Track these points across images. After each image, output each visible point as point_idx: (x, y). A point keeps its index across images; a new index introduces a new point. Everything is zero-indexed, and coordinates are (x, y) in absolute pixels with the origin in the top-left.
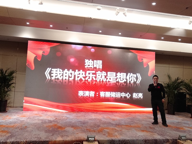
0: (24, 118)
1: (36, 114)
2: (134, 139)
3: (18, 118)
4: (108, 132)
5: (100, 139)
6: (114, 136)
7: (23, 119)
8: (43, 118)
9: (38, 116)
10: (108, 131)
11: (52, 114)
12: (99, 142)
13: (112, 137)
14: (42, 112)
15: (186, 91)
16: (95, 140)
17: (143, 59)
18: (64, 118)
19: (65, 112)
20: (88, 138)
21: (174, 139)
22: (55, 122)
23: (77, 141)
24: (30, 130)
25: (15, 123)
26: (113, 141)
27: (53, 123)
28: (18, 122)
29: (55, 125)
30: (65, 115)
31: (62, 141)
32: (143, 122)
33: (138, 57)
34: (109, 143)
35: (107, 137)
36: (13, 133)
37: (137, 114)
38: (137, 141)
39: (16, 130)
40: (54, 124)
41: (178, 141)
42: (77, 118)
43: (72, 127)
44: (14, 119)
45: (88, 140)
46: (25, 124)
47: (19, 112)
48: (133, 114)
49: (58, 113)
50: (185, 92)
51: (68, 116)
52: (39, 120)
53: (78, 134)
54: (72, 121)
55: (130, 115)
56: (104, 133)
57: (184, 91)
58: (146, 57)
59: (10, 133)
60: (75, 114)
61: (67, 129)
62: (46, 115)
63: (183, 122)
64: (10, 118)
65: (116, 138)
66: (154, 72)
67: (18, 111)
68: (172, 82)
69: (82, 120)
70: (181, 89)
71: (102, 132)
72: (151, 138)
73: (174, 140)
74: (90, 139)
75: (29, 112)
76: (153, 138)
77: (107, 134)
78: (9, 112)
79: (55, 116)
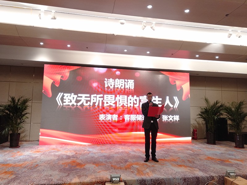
0: (38, 154)
1: (54, 149)
2: (170, 177)
3: (30, 154)
4: (137, 169)
5: (127, 179)
6: (144, 174)
7: (36, 156)
8: (60, 153)
9: (56, 150)
10: (138, 167)
11: (72, 147)
12: (125, 183)
13: (142, 175)
14: (61, 146)
15: (227, 116)
16: (120, 181)
17: (176, 81)
18: (85, 152)
19: (89, 145)
20: (112, 178)
21: (220, 175)
22: (75, 157)
23: (97, 183)
24: (41, 170)
25: (25, 160)
26: (144, 181)
27: (71, 158)
28: (30, 159)
29: (74, 162)
30: (88, 149)
31: (78, 183)
32: (179, 154)
33: (170, 80)
34: (138, 183)
35: (136, 175)
36: (19, 174)
37: (172, 145)
38: (173, 180)
39: (24, 170)
40: (73, 160)
41: (226, 179)
42: (102, 152)
43: (94, 163)
44: (25, 156)
45: (111, 181)
46: (37, 162)
47: (34, 147)
48: (167, 145)
49: (80, 146)
50: (227, 118)
51: (91, 150)
52: (55, 155)
53: (99, 172)
54: (94, 156)
55: (163, 145)
56: (132, 171)
57: (225, 117)
58: (179, 78)
59: (15, 174)
60: (100, 147)
61: (87, 166)
62: (65, 149)
63: (227, 152)
64: (21, 155)
65: (147, 176)
66: (189, 95)
67: (33, 145)
68: (210, 106)
69: (107, 154)
70: (222, 114)
71: (130, 169)
72: (191, 175)
73: (220, 177)
74: (114, 179)
75: (46, 146)
76: (193, 176)
77: (136, 172)
78: (22, 148)
79: (75, 151)
